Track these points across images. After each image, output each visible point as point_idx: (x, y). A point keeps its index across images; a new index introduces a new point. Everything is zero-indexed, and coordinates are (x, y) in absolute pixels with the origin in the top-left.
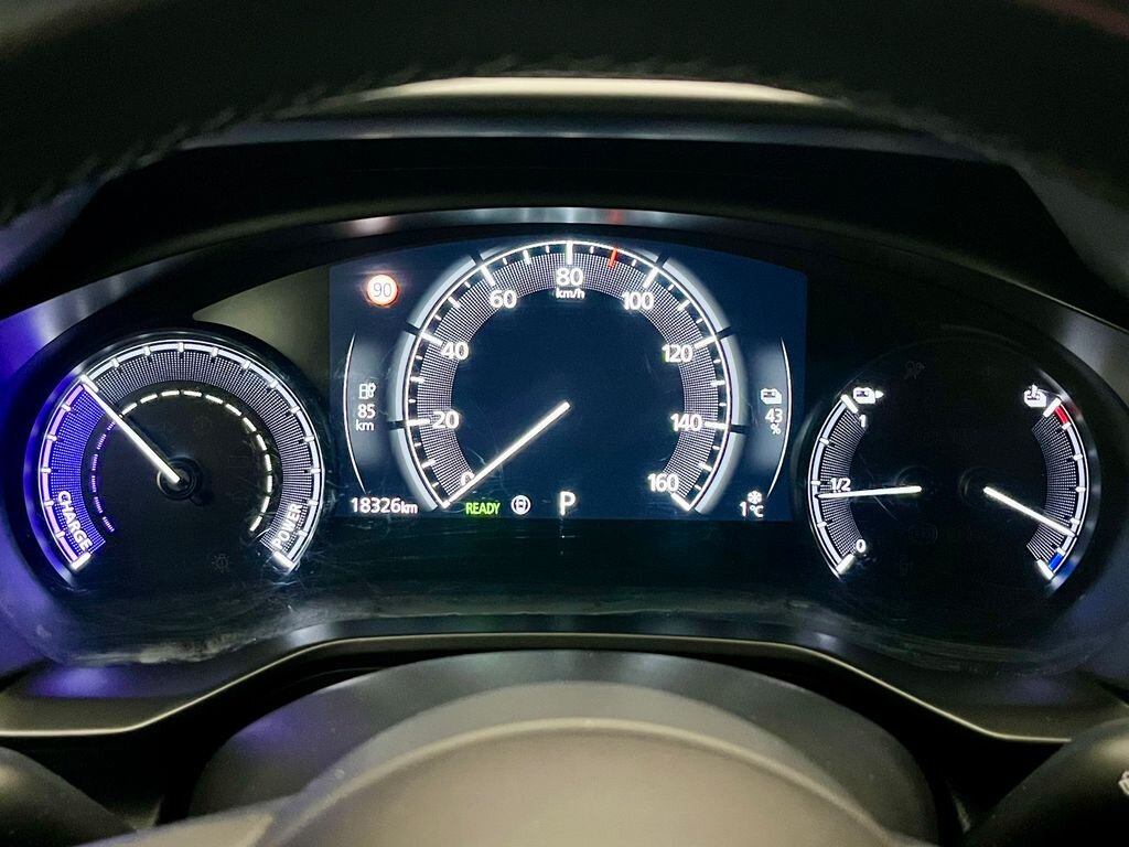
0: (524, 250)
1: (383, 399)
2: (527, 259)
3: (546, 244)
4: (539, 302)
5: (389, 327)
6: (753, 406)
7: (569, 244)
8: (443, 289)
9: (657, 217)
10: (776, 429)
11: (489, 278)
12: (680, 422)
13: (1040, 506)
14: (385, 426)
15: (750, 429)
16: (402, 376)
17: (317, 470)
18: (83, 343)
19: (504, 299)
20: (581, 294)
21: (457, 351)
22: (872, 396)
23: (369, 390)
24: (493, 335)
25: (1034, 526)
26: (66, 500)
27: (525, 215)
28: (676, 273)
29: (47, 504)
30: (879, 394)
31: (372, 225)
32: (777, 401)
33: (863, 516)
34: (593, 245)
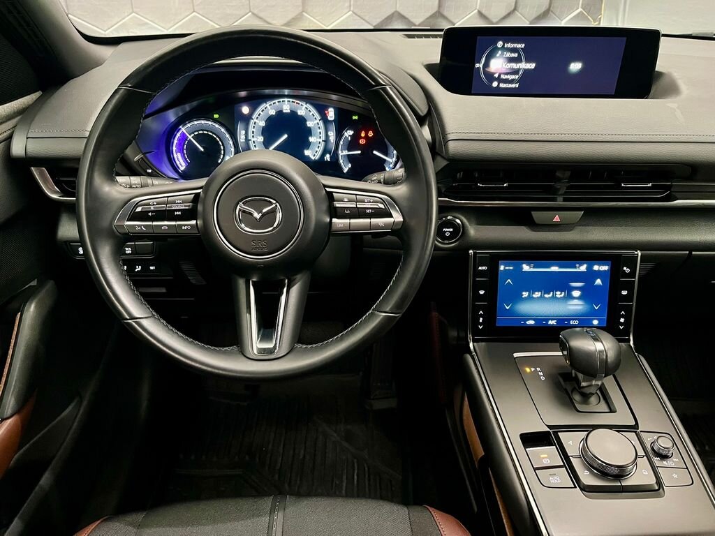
0: (276, 101)
1: (246, 134)
2: (277, 103)
3: (281, 100)
4: (280, 113)
5: (247, 119)
6: (327, 136)
7: (286, 100)
8: (259, 110)
9: (305, 92)
10: (332, 141)
11: (269, 107)
12: (311, 139)
13: (386, 155)
14: (247, 140)
15: (326, 141)
16: (251, 129)
17: (233, 150)
18: (182, 120)
19: (272, 112)
20: (289, 111)
21: (263, 124)
22: (351, 132)
23: (243, 132)
24: (270, 120)
25: (385, 160)
26: (179, 155)
27: (276, 92)
28: (310, 107)
29: (175, 156)
30: (353, 132)
31: (243, 94)
32: (332, 135)
33: (350, 158)
34: (291, 100)
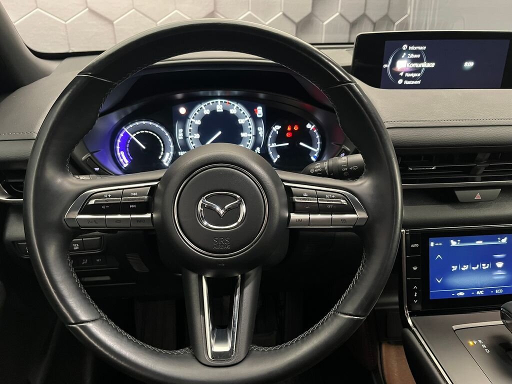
0: (210, 102)
1: (184, 133)
2: (211, 104)
3: (215, 101)
4: (214, 112)
5: (184, 119)
6: (257, 132)
7: (219, 100)
8: (195, 111)
9: (236, 93)
10: (261, 136)
11: (204, 108)
12: (243, 135)
13: (311, 146)
14: (185, 137)
15: (256, 135)
16: (188, 128)
17: (172, 146)
18: (125, 122)
19: (207, 112)
20: (222, 111)
21: (198, 122)
22: (279, 127)
23: (181, 131)
24: (205, 119)
25: (310, 150)
26: (122, 153)
27: (210, 93)
28: (241, 107)
29: (119, 154)
30: (280, 127)
31: (179, 96)
32: (261, 131)
33: (278, 150)
34: (224, 101)
